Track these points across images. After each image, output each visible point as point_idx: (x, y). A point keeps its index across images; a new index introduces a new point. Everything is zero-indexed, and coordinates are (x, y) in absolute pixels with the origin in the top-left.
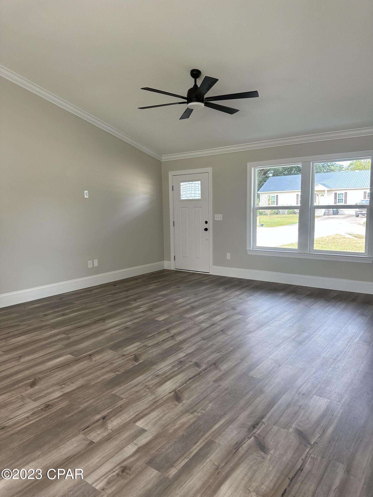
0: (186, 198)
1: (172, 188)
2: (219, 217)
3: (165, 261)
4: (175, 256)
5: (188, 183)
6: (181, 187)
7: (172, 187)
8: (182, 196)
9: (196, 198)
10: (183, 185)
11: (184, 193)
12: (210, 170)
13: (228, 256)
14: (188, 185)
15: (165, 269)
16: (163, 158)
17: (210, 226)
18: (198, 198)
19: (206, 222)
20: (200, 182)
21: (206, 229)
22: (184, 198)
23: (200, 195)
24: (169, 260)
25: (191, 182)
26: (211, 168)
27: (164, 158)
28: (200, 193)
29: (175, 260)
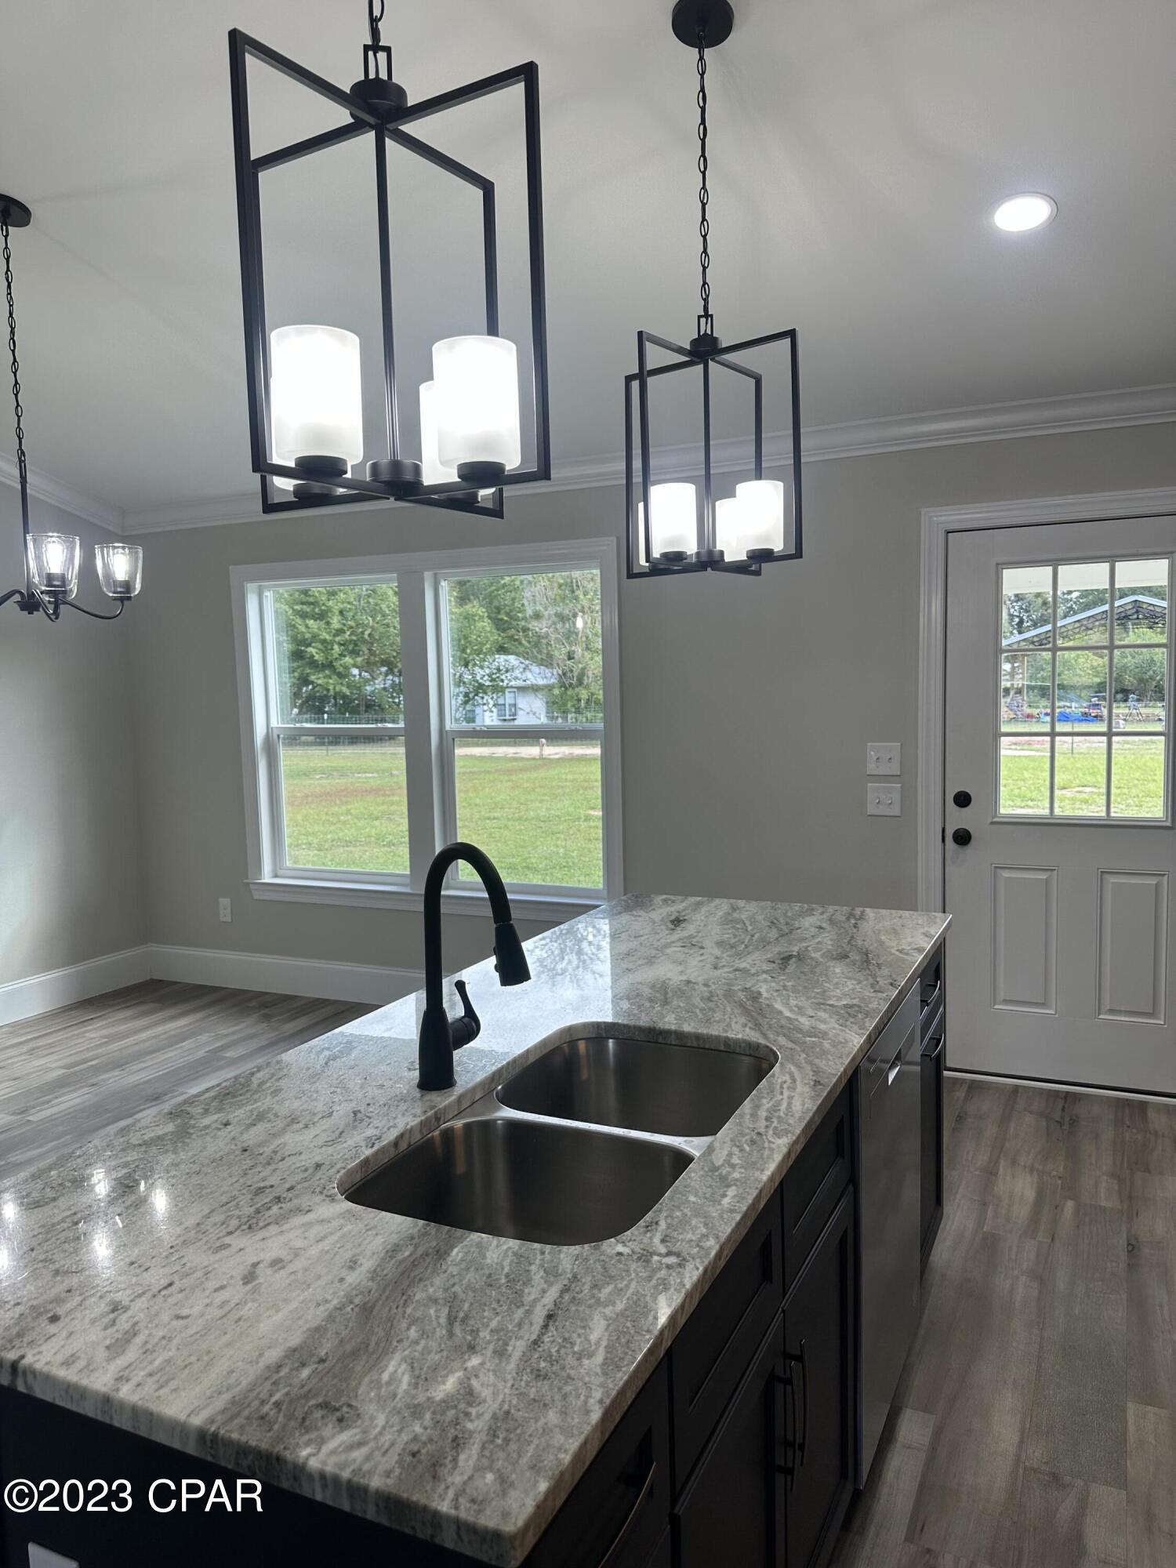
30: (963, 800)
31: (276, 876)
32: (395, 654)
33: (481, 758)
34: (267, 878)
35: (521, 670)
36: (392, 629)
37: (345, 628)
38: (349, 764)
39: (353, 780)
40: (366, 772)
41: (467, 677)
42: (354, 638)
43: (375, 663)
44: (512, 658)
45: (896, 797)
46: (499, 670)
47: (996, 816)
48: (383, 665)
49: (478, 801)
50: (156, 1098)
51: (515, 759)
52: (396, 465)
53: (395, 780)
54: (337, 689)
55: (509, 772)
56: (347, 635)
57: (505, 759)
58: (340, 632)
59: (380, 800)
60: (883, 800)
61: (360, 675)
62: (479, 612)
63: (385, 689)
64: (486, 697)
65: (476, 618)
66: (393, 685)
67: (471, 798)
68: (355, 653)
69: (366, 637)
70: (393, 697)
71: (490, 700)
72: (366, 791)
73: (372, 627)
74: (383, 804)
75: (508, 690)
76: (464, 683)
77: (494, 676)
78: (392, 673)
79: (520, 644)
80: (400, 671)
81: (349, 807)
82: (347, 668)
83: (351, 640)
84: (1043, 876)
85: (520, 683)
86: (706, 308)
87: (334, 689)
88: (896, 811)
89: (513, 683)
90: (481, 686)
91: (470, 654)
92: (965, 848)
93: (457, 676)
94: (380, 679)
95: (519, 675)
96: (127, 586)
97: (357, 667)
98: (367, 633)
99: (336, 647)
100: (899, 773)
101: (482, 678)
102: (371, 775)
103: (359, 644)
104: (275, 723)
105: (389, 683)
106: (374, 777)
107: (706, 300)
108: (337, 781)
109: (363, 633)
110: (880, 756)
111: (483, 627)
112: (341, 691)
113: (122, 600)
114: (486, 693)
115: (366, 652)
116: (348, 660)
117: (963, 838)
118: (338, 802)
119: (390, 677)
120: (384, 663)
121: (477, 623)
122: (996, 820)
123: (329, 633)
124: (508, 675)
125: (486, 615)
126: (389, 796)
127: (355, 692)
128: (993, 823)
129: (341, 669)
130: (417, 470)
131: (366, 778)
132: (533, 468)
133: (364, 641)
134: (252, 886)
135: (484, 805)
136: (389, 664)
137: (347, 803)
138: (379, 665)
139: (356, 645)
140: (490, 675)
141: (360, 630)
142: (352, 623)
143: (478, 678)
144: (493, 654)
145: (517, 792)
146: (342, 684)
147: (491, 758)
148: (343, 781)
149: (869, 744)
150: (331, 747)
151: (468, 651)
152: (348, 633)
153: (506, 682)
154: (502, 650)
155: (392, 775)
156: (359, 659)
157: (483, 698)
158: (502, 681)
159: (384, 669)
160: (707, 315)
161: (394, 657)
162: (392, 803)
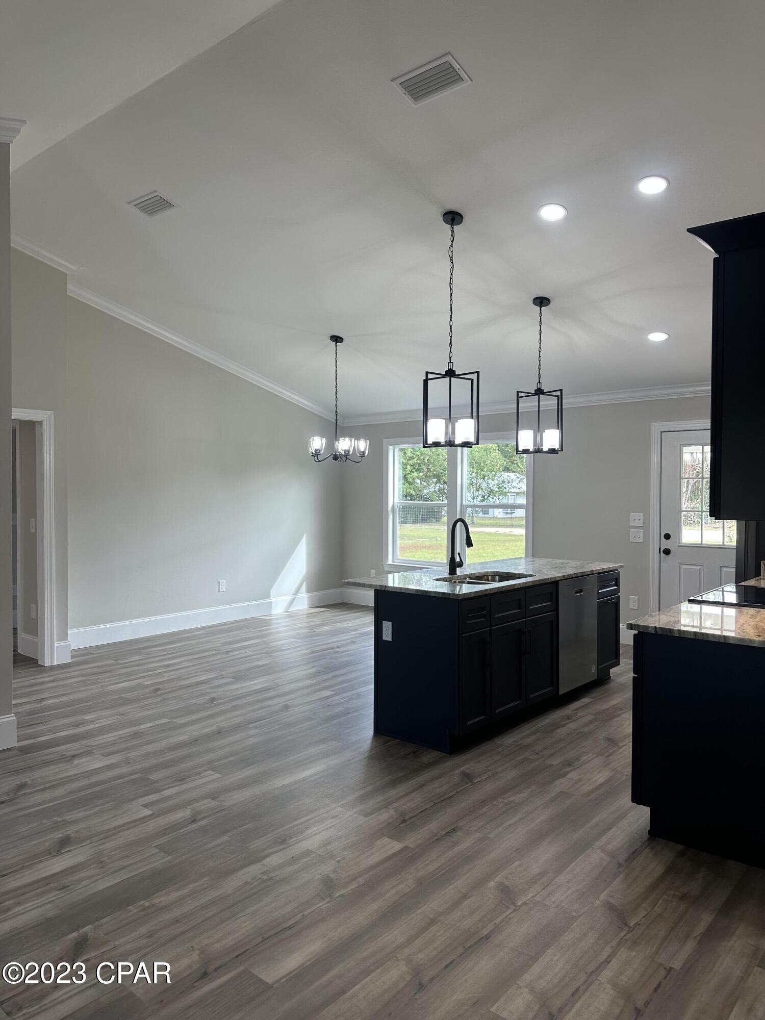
30: (667, 537)
31: (393, 562)
32: (442, 471)
33: (490, 534)
34: (390, 562)
35: (518, 482)
36: (441, 457)
37: (414, 456)
38: (413, 534)
39: (416, 541)
40: (422, 538)
41: (484, 485)
42: (419, 462)
43: (430, 477)
44: (512, 475)
45: (641, 535)
46: (503, 482)
47: (680, 543)
48: (434, 478)
49: (484, 555)
50: (356, 630)
51: (510, 535)
52: (450, 441)
53: (439, 542)
54: (408, 491)
55: (505, 541)
56: (415, 461)
57: (505, 535)
58: (412, 458)
59: (430, 551)
60: (637, 536)
61: (421, 483)
62: (493, 447)
63: (435, 491)
64: (495, 498)
65: (491, 450)
66: (440, 490)
67: (480, 553)
68: (419, 470)
69: (426, 461)
70: (439, 497)
71: (497, 500)
72: (423, 547)
73: (430, 456)
74: (432, 553)
75: (508, 494)
76: (482, 489)
77: (500, 485)
78: (440, 482)
79: (518, 466)
80: (444, 481)
81: (414, 554)
82: (414, 479)
83: (417, 463)
84: (698, 568)
85: (517, 490)
86: (539, 381)
87: (406, 491)
88: (641, 540)
89: (512, 490)
90: (492, 491)
91: (486, 472)
92: (668, 556)
93: (478, 485)
94: (432, 486)
95: (516, 485)
96: (364, 452)
97: (420, 479)
98: (426, 459)
99: (408, 467)
100: (642, 525)
101: (492, 486)
102: (425, 540)
103: (421, 465)
104: (397, 500)
105: (437, 488)
106: (427, 541)
107: (539, 379)
108: (407, 542)
109: (424, 459)
110: (636, 518)
111: (495, 456)
112: (410, 492)
113: (362, 457)
114: (495, 496)
115: (425, 469)
116: (415, 474)
117: (667, 552)
118: (408, 551)
119: (438, 485)
120: (435, 476)
121: (491, 454)
122: (680, 545)
123: (405, 459)
124: (509, 484)
125: (497, 448)
126: (435, 550)
127: (418, 493)
128: (679, 546)
129: (411, 480)
130: (454, 441)
131: (423, 541)
132: (476, 443)
133: (425, 464)
134: (384, 566)
135: (487, 557)
136: (439, 478)
137: (413, 552)
138: (432, 478)
139: (420, 466)
140: (498, 485)
141: (423, 457)
142: (418, 453)
143: (491, 486)
144: (500, 471)
145: (508, 552)
146: (410, 488)
147: (495, 534)
148: (410, 542)
149: (632, 514)
150: (403, 525)
151: (485, 470)
152: (416, 459)
153: (508, 489)
154: (507, 469)
155: (437, 540)
156: (421, 474)
157: (493, 498)
158: (505, 488)
159: (435, 480)
160: (539, 382)
161: (441, 473)
162: (437, 553)
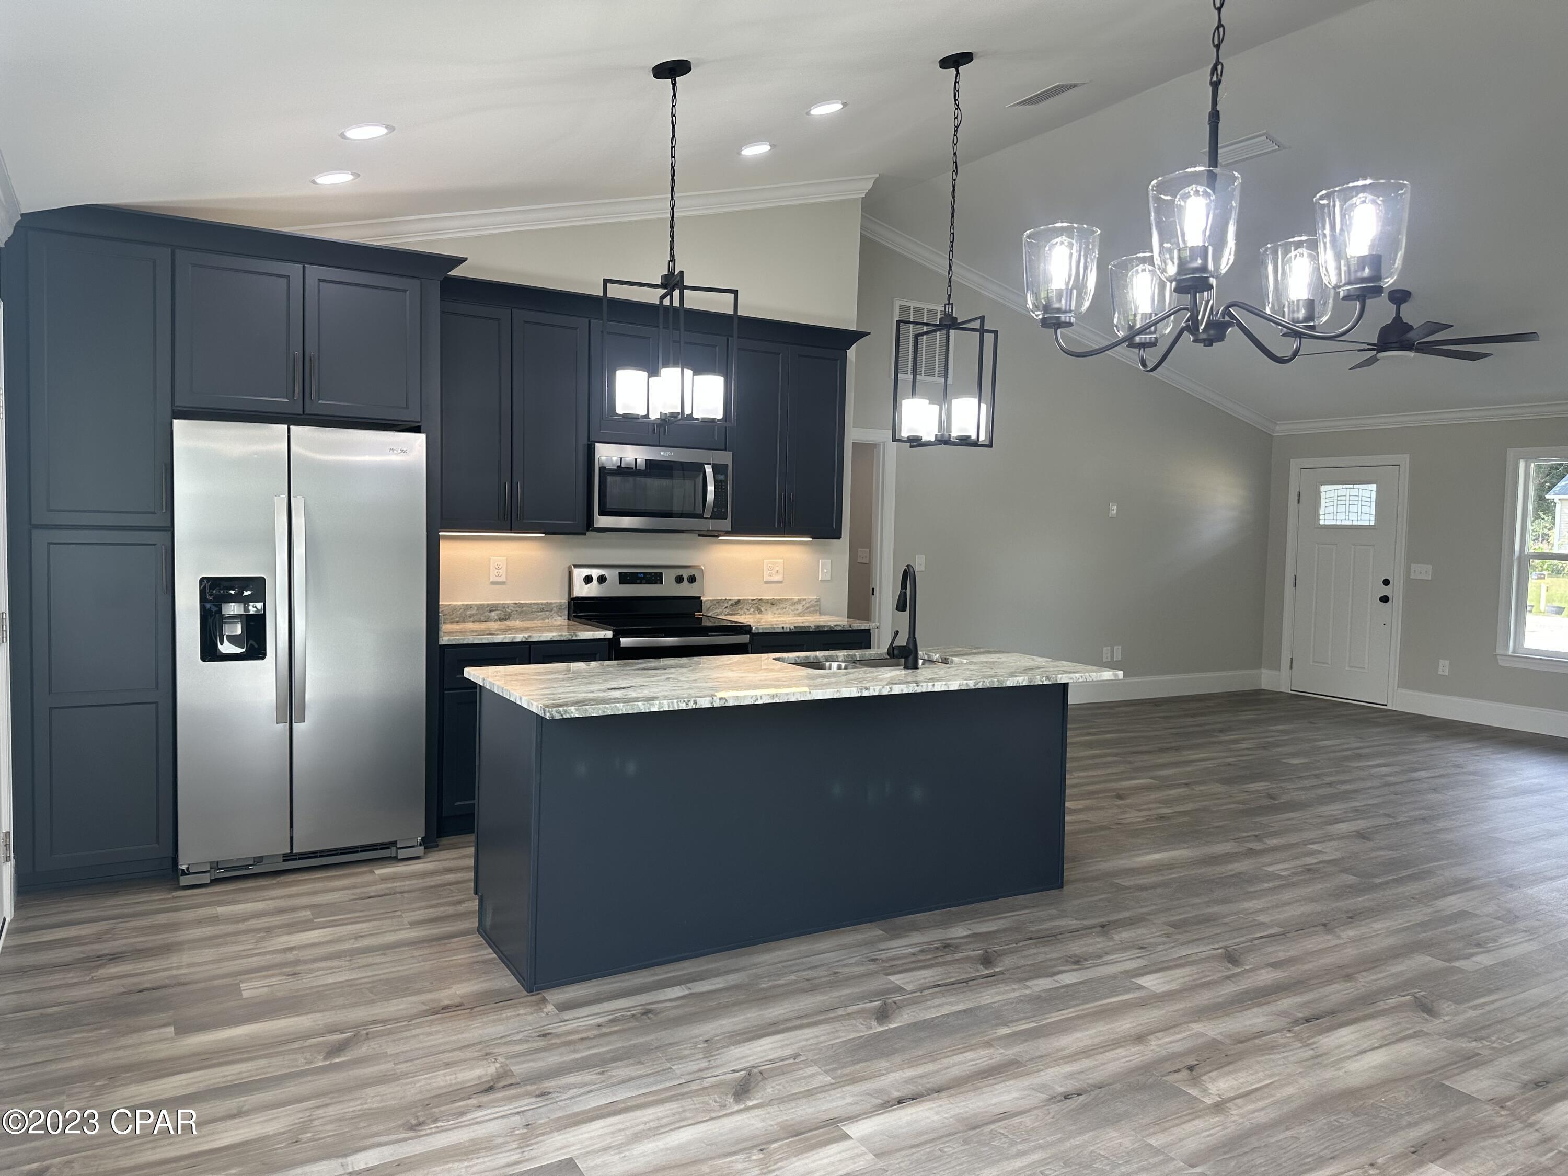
0: (1333, 523)
1: (1297, 498)
2: (1422, 572)
3: (1264, 671)
4: (1292, 659)
5: (1341, 486)
6: (1323, 495)
7: (1297, 494)
8: (1321, 517)
9: (1360, 523)
10: (1328, 492)
11: (1330, 510)
12: (1405, 460)
13: (1444, 667)
14: (1343, 492)
15: (1263, 687)
16: (1278, 428)
17: (1396, 591)
18: (1367, 523)
19: (1386, 582)
20: (1375, 485)
21: (1385, 599)
22: (1327, 523)
23: (1373, 518)
24: (1277, 667)
25: (1351, 486)
26: (1407, 456)
27: (1281, 429)
28: (1373, 512)
29: (1291, 668)
